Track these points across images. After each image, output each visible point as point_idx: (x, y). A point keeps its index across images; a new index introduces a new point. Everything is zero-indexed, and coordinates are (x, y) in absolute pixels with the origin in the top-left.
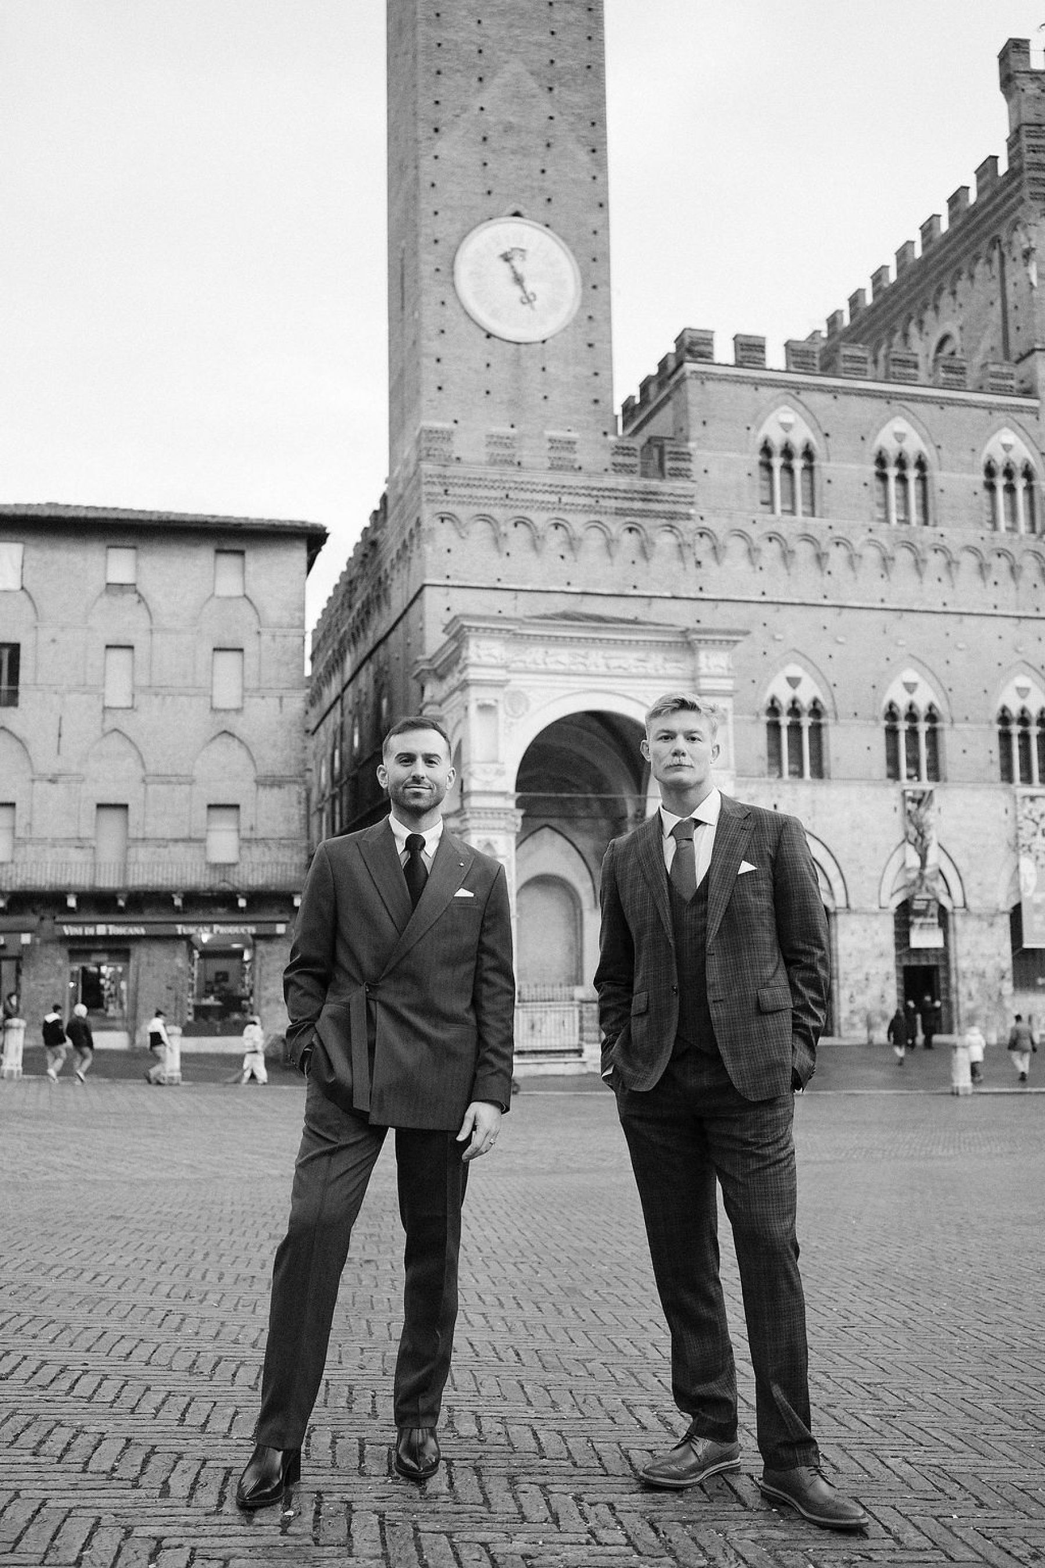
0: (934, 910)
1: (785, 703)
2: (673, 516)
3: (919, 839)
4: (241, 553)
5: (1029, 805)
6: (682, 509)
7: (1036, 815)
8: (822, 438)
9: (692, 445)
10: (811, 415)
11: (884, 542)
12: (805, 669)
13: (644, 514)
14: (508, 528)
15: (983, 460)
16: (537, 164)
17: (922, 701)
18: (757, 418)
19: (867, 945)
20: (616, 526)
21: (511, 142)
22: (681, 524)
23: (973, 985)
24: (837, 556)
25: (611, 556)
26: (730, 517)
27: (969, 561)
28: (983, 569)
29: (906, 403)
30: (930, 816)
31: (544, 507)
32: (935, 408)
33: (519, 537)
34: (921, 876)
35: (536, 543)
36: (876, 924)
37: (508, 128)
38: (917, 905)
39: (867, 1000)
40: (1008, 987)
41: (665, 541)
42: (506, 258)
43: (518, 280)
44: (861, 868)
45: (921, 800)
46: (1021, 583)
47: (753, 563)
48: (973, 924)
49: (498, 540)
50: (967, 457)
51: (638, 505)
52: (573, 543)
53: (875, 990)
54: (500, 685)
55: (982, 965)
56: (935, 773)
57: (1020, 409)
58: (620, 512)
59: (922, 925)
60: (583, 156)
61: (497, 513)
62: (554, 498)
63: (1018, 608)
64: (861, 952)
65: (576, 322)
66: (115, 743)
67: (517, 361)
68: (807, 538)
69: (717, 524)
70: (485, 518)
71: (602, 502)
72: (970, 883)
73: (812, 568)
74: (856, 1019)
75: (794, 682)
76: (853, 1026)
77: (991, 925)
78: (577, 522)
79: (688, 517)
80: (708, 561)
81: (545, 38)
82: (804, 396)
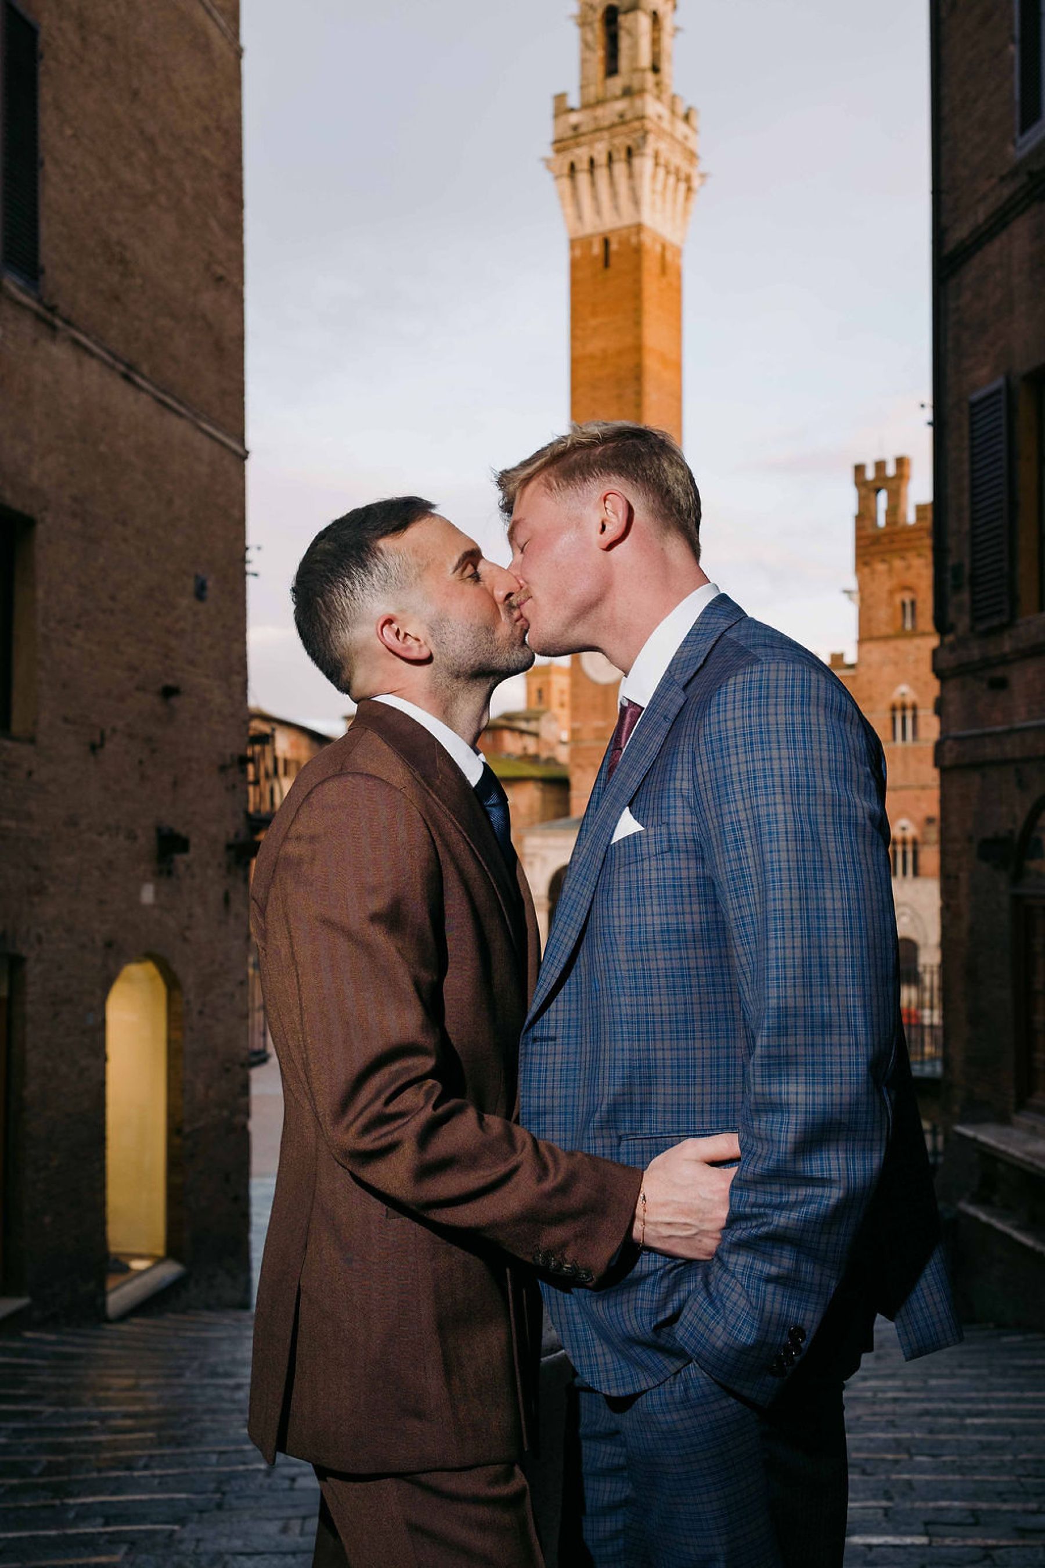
54: (535, 855)
67: (607, 692)
70: (592, 764)
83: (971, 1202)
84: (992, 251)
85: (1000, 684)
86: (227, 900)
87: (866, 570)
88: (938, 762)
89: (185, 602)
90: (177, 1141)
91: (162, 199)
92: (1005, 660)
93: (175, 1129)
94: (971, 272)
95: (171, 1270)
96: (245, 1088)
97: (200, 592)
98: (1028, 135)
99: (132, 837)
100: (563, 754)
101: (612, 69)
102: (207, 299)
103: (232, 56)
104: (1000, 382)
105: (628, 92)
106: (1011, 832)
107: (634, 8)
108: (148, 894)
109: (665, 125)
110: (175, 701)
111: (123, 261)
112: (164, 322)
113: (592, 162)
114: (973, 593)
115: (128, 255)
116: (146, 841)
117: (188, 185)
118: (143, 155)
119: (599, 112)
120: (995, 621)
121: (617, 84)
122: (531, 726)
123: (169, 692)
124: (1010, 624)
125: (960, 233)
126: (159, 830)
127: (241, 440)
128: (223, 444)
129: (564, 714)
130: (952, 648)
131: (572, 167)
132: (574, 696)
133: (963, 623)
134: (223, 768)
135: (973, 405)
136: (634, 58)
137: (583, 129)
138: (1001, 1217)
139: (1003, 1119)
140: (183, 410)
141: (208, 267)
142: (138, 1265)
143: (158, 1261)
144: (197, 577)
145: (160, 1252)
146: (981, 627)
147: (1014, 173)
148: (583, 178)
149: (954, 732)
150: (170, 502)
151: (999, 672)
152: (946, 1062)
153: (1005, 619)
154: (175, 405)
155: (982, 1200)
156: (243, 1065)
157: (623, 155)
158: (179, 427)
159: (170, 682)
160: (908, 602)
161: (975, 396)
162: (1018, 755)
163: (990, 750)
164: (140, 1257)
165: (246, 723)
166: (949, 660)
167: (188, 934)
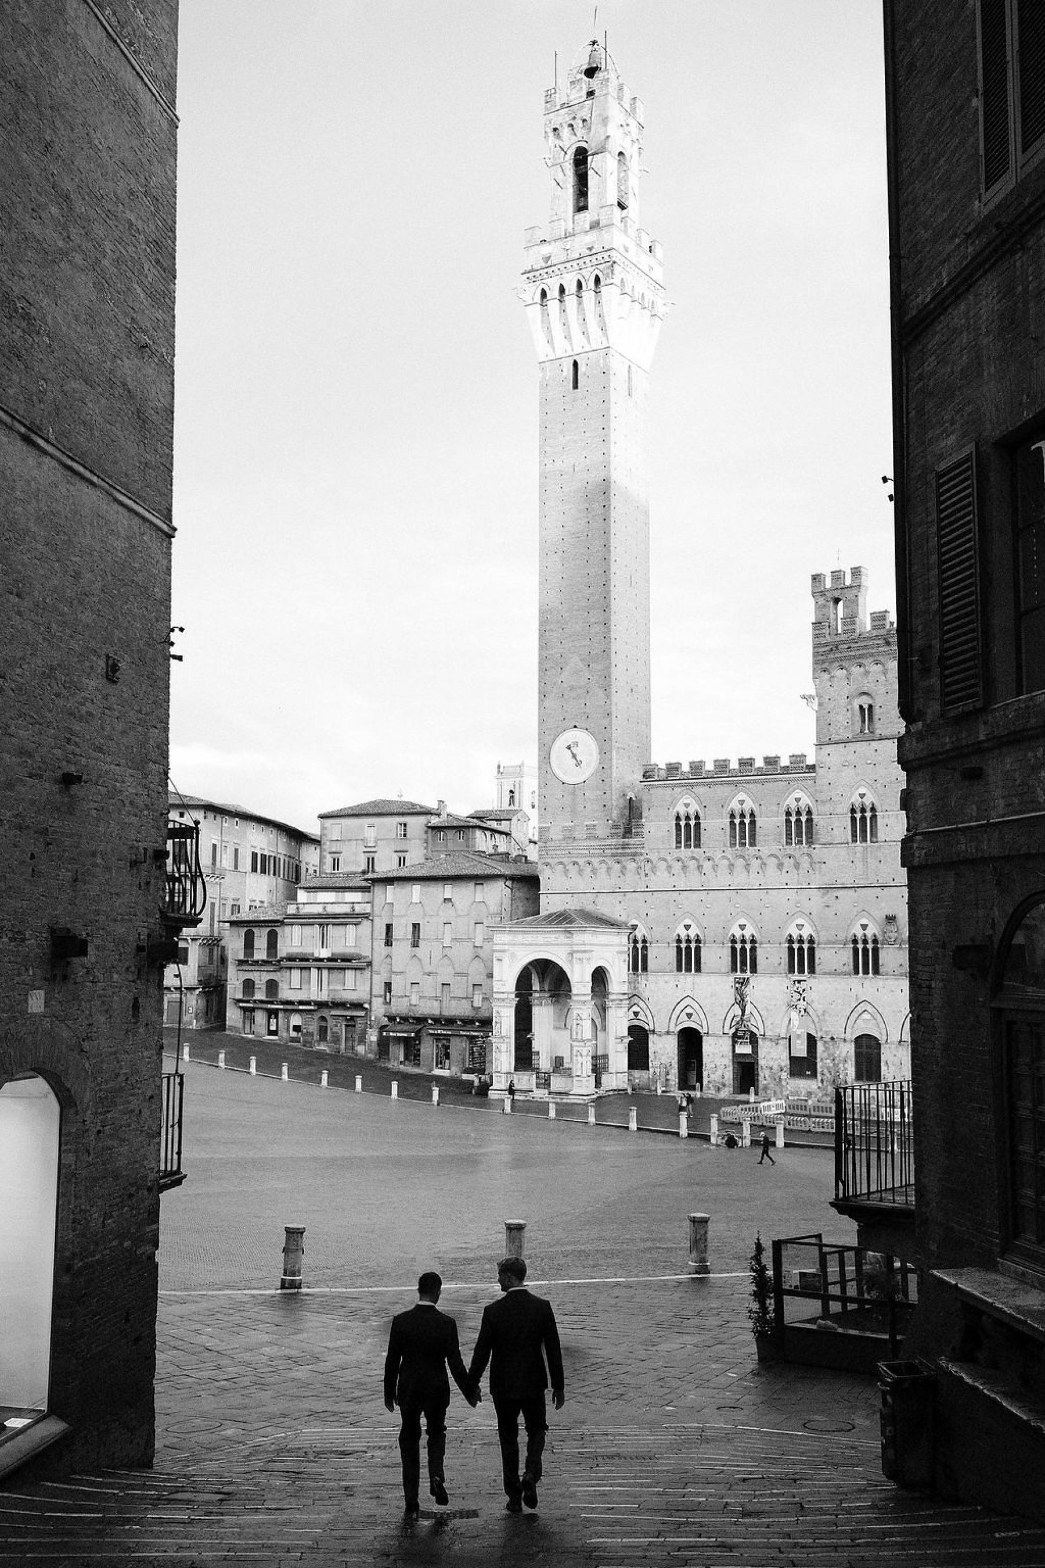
0: (747, 1036)
1: (683, 937)
2: (635, 854)
3: (741, 1001)
4: (482, 884)
5: (797, 985)
6: (638, 850)
7: (801, 990)
8: (703, 808)
9: (643, 820)
10: (698, 799)
11: (729, 857)
12: (693, 920)
13: (624, 855)
14: (570, 867)
15: (785, 808)
16: (582, 702)
17: (747, 934)
18: (673, 803)
19: (717, 1051)
20: (611, 862)
21: (573, 694)
22: (637, 858)
23: (767, 1073)
24: (707, 865)
25: (609, 875)
26: (659, 852)
27: (772, 862)
28: (780, 866)
29: (745, 785)
30: (748, 990)
31: (583, 856)
32: (759, 785)
33: (573, 870)
34: (742, 1019)
35: (580, 872)
36: (721, 1041)
37: (572, 688)
38: (740, 1034)
39: (716, 1077)
40: (784, 1075)
41: (631, 866)
42: (569, 748)
43: (574, 756)
44: (715, 1015)
45: (744, 982)
46: (800, 871)
47: (669, 873)
48: (768, 1043)
49: (566, 871)
50: (775, 808)
51: (620, 851)
52: (594, 871)
53: (719, 1072)
54: (503, 951)
55: (771, 1063)
56: (754, 970)
57: (805, 779)
58: (613, 855)
59: (741, 1043)
60: (601, 693)
61: (565, 860)
62: (587, 852)
63: (798, 884)
64: (714, 1054)
65: (597, 771)
66: (446, 961)
67: (574, 793)
68: (693, 858)
69: (652, 857)
70: (561, 863)
71: (606, 851)
72: (768, 1023)
73: (697, 872)
74: (711, 1085)
75: (687, 927)
76: (709, 1088)
77: (777, 1044)
78: (595, 861)
79: (641, 854)
80: (650, 873)
81: (588, 642)
82: (695, 789)
83: (952, 1360)
84: (957, 315)
85: (975, 775)
86: (136, 1006)
87: (826, 676)
88: (906, 860)
89: (93, 683)
90: (66, 1279)
91: (78, 258)
92: (979, 749)
93: (63, 1266)
94: (934, 339)
95: (54, 1427)
96: (153, 1215)
97: (112, 673)
98: (996, 186)
99: (18, 938)
100: (533, 853)
101: (581, 207)
102: (128, 366)
103: (165, 125)
104: (970, 448)
105: (595, 225)
106: (990, 937)
107: (601, 150)
108: (36, 1003)
109: (631, 255)
110: (75, 789)
111: (26, 316)
112: (75, 384)
113: (562, 290)
114: (943, 677)
115: (33, 311)
116: (37, 943)
117: (108, 247)
118: (54, 210)
119: (569, 243)
120: (968, 705)
121: (586, 218)
122: (504, 826)
123: (69, 780)
124: (984, 710)
125: (924, 296)
126: (52, 931)
127: (168, 516)
128: (145, 519)
129: (534, 815)
130: (920, 737)
131: (544, 294)
132: (543, 797)
133: (933, 709)
134: (134, 864)
135: (940, 476)
136: (602, 195)
137: (554, 260)
138: (988, 1381)
139: (987, 1263)
140: (95, 479)
141: (129, 334)
142: (15, 1423)
143: (41, 1418)
144: (108, 657)
145: (44, 1407)
146: (954, 711)
147: (980, 229)
148: (553, 305)
149: (924, 828)
150: (77, 575)
151: (974, 762)
152: (920, 1194)
153: (979, 705)
154: (88, 474)
155: (964, 1357)
156: (150, 1189)
157: (591, 283)
158: (90, 498)
159: (73, 769)
160: (866, 707)
161: (943, 466)
162: (995, 852)
163: (963, 847)
164: (18, 1412)
165: (164, 815)
166: (917, 748)
167: (86, 1045)
